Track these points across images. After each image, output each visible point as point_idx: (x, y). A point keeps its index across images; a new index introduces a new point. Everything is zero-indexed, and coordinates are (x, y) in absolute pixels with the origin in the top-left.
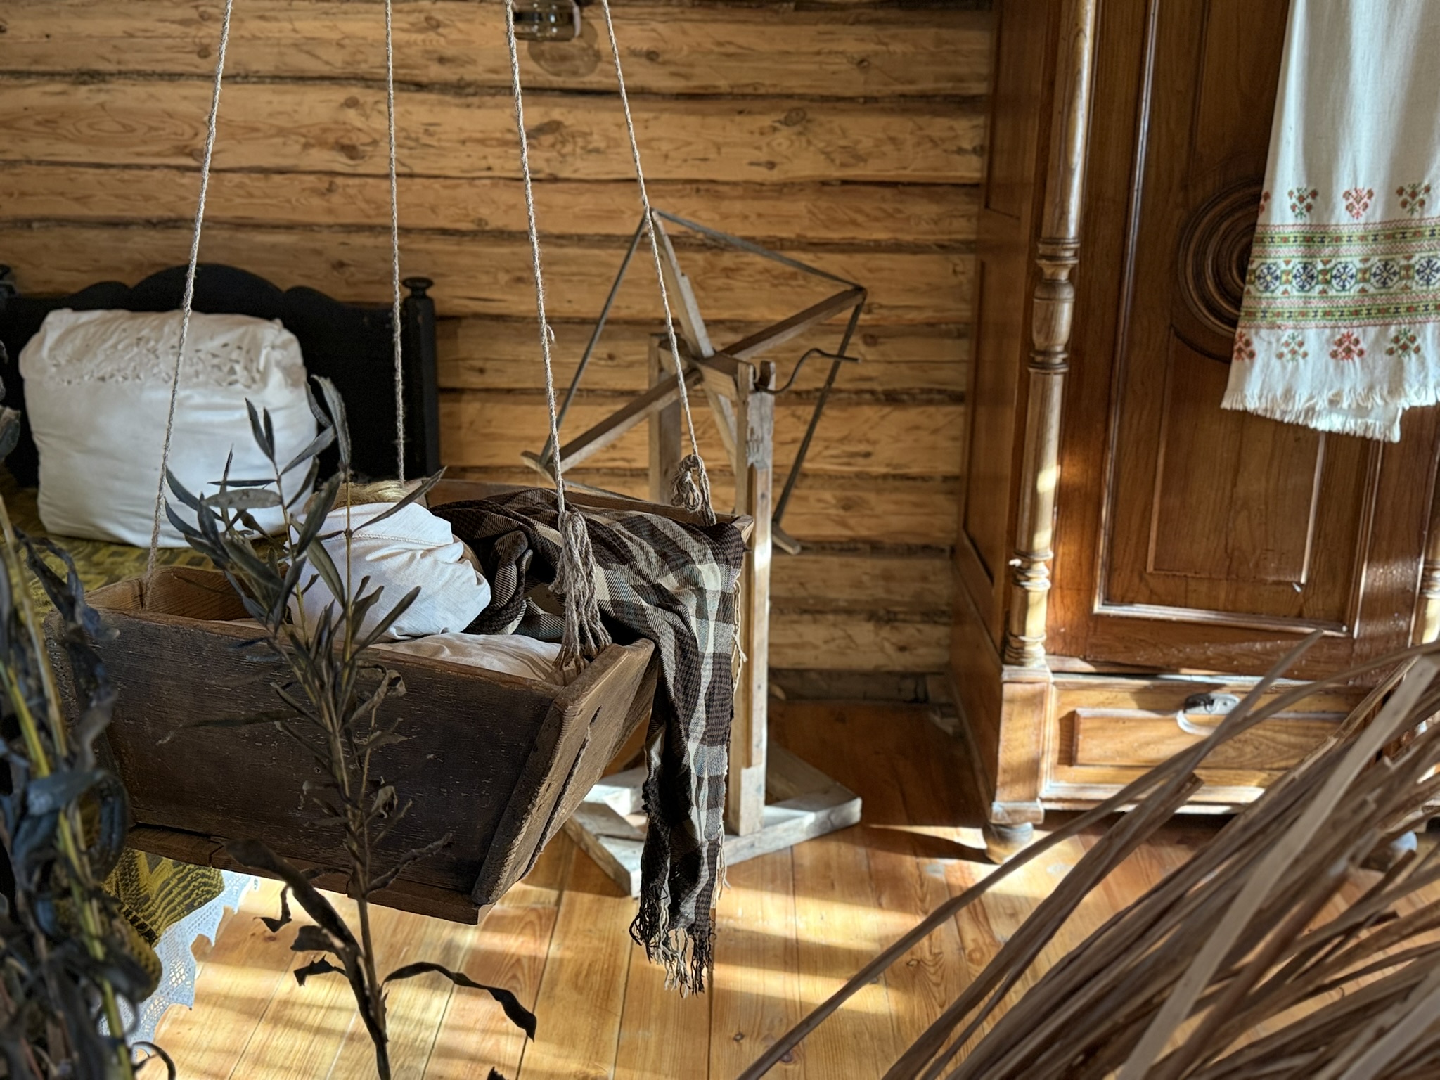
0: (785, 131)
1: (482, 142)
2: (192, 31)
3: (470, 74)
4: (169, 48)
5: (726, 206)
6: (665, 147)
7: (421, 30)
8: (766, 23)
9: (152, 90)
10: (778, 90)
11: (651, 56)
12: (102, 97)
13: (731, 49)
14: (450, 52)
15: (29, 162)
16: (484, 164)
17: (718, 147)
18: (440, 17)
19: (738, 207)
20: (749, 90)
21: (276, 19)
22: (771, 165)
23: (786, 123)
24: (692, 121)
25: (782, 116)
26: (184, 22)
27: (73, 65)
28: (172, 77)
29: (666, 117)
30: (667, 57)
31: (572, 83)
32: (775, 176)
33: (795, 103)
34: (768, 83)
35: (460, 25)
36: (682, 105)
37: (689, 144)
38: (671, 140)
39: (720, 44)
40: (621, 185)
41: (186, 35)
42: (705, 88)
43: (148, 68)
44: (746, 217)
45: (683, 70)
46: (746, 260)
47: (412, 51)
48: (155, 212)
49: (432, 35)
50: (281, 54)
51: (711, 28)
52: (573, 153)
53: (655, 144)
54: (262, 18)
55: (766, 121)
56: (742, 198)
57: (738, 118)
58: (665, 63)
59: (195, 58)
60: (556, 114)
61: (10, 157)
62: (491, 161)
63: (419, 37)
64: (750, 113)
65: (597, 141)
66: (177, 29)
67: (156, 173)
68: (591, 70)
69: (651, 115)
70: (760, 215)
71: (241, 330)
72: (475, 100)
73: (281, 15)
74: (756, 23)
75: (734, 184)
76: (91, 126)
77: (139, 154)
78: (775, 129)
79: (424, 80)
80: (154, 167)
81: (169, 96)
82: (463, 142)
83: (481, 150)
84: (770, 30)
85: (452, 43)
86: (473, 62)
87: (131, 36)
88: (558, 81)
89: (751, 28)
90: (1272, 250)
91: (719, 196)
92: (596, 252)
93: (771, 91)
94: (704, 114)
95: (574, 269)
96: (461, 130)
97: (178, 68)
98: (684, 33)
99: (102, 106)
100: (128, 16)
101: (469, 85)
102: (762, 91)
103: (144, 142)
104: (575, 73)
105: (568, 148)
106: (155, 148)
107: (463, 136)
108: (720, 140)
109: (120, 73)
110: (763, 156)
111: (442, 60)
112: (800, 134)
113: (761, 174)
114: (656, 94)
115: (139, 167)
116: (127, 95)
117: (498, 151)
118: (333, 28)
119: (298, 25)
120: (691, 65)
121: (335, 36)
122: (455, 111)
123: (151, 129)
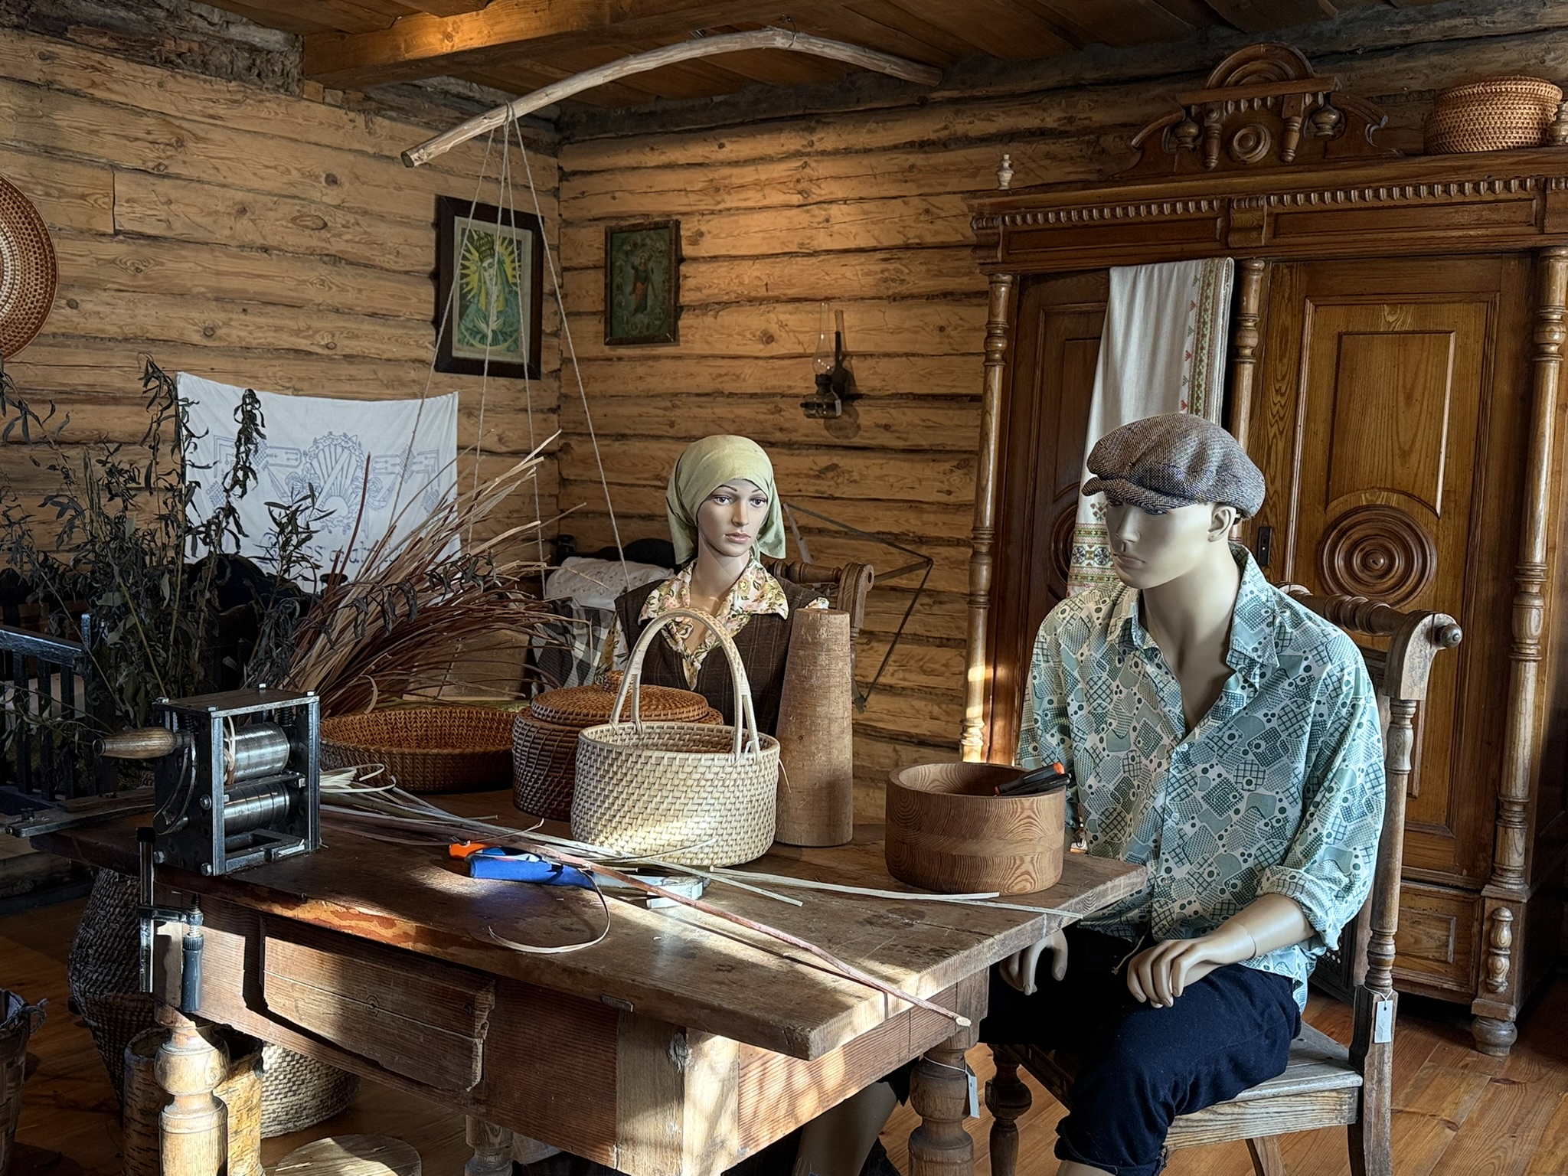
0: (959, 472)
1: (797, 475)
2: (667, 413)
3: (795, 437)
4: (658, 423)
5: (925, 517)
6: (892, 480)
7: (773, 414)
8: (949, 408)
9: (646, 444)
10: (956, 448)
11: (887, 427)
12: (625, 448)
13: (930, 424)
14: (786, 425)
15: (591, 481)
16: (797, 488)
17: (920, 481)
18: (782, 406)
19: (931, 518)
20: (940, 448)
21: (706, 407)
22: (949, 493)
23: (958, 467)
24: (906, 465)
25: (955, 463)
26: (665, 409)
27: (614, 431)
28: (658, 438)
29: (892, 462)
30: (895, 428)
31: (845, 442)
32: (952, 499)
33: (966, 456)
34: (950, 443)
35: (791, 410)
36: (902, 456)
37: (905, 478)
38: (895, 476)
39: (924, 421)
40: (869, 503)
41: (665, 416)
42: (917, 446)
43: (647, 433)
44: (936, 524)
45: (905, 436)
46: (935, 551)
47: (768, 425)
48: (644, 511)
49: (777, 415)
50: (706, 426)
51: (918, 411)
52: (843, 483)
53: (886, 478)
54: (700, 407)
55: (947, 466)
56: (935, 512)
57: (931, 464)
58: (894, 431)
59: (667, 428)
60: (836, 460)
61: (583, 478)
62: (801, 486)
63: (772, 417)
64: (939, 461)
65: (856, 476)
66: (660, 412)
67: (645, 490)
68: (855, 436)
69: (884, 461)
70: (944, 524)
71: (643, 571)
72: (797, 452)
73: (708, 405)
74: (943, 409)
75: (932, 503)
76: (618, 463)
77: (638, 479)
78: (952, 471)
79: (773, 440)
80: (645, 486)
81: (655, 448)
82: (787, 475)
83: (796, 480)
84: (951, 413)
85: (787, 420)
86: (796, 430)
87: (641, 416)
88: (838, 441)
89: (940, 411)
90: (1080, 538)
91: (922, 511)
92: (853, 542)
93: (953, 448)
94: (913, 461)
95: (840, 551)
96: (787, 468)
97: (660, 433)
98: (904, 414)
99: (624, 452)
100: (641, 405)
101: (795, 443)
102: (948, 448)
103: (641, 472)
104: (847, 437)
105: (840, 480)
106: (645, 476)
107: (788, 472)
108: (920, 476)
109: (635, 435)
110: (946, 487)
111: (781, 430)
112: (966, 474)
113: (944, 498)
114: (892, 449)
115: (638, 486)
116: (635, 447)
117: (805, 481)
118: (731, 412)
119: (716, 410)
120: (908, 433)
121: (732, 416)
122: (785, 458)
123: (645, 465)
